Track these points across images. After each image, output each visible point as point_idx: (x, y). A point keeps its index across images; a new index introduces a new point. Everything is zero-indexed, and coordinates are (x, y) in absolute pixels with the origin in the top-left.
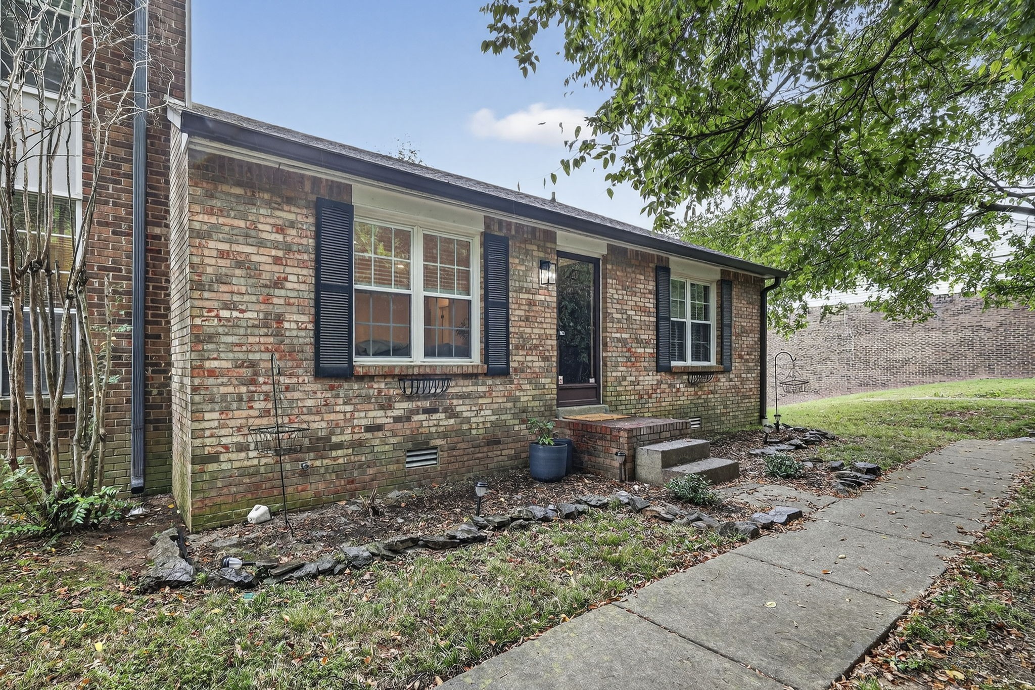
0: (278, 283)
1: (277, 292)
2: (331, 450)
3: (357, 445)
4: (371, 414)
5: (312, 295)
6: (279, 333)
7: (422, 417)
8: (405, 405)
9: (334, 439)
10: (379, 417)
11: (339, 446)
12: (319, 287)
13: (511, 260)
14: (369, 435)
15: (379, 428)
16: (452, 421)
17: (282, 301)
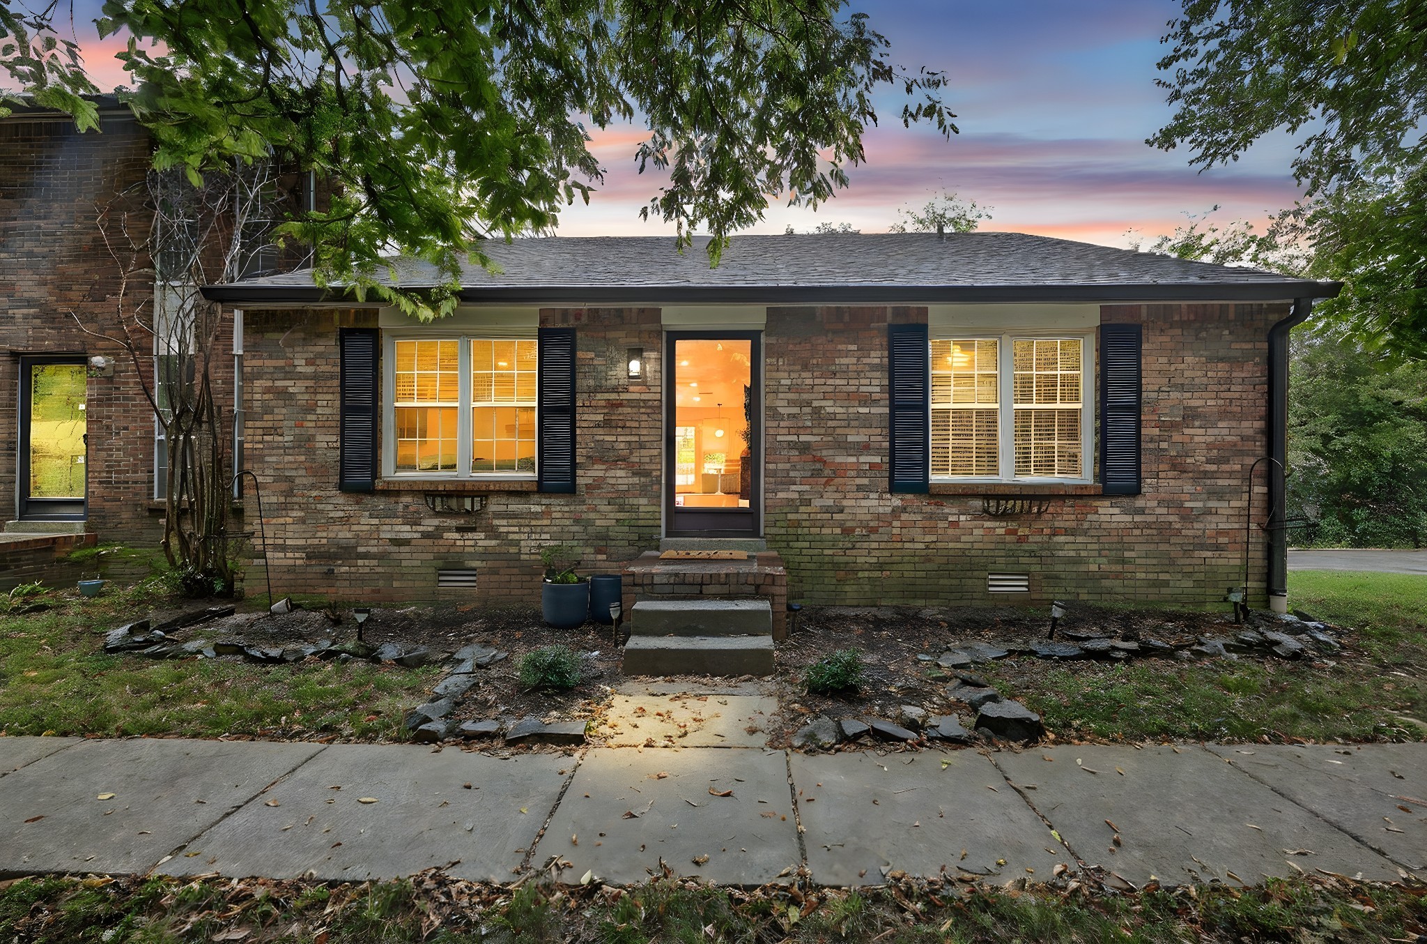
0: (311, 409)
1: (309, 417)
2: (356, 559)
3: (381, 557)
4: (397, 528)
5: (338, 418)
6: (311, 451)
7: (457, 536)
8: (436, 522)
9: (360, 549)
10: (405, 531)
11: (365, 556)
12: (345, 410)
13: (580, 354)
14: (395, 549)
15: (406, 542)
16: (493, 543)
17: (312, 424)
